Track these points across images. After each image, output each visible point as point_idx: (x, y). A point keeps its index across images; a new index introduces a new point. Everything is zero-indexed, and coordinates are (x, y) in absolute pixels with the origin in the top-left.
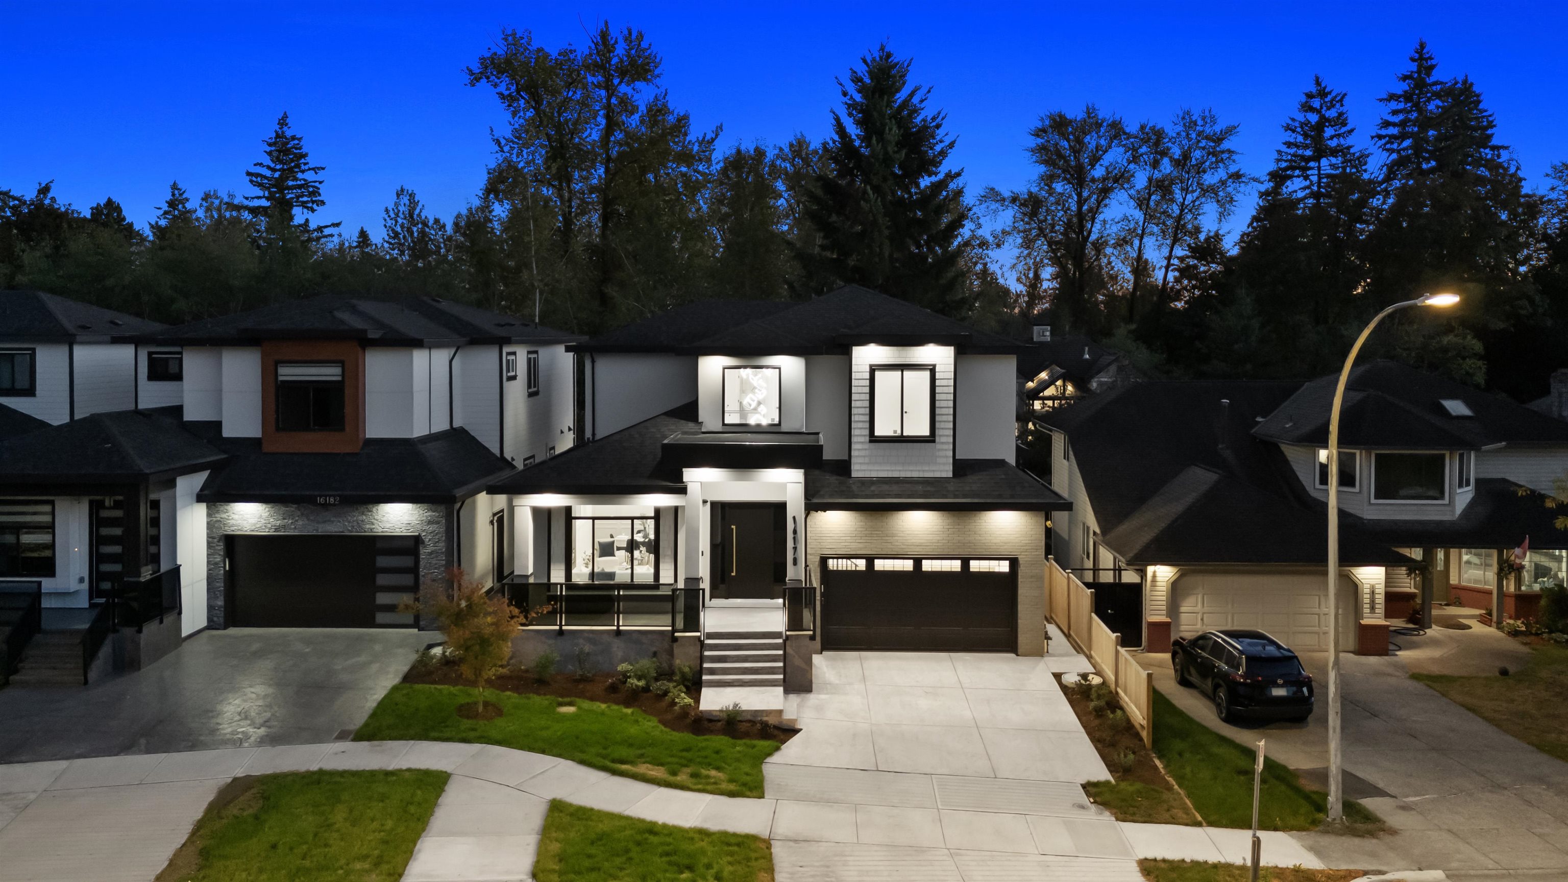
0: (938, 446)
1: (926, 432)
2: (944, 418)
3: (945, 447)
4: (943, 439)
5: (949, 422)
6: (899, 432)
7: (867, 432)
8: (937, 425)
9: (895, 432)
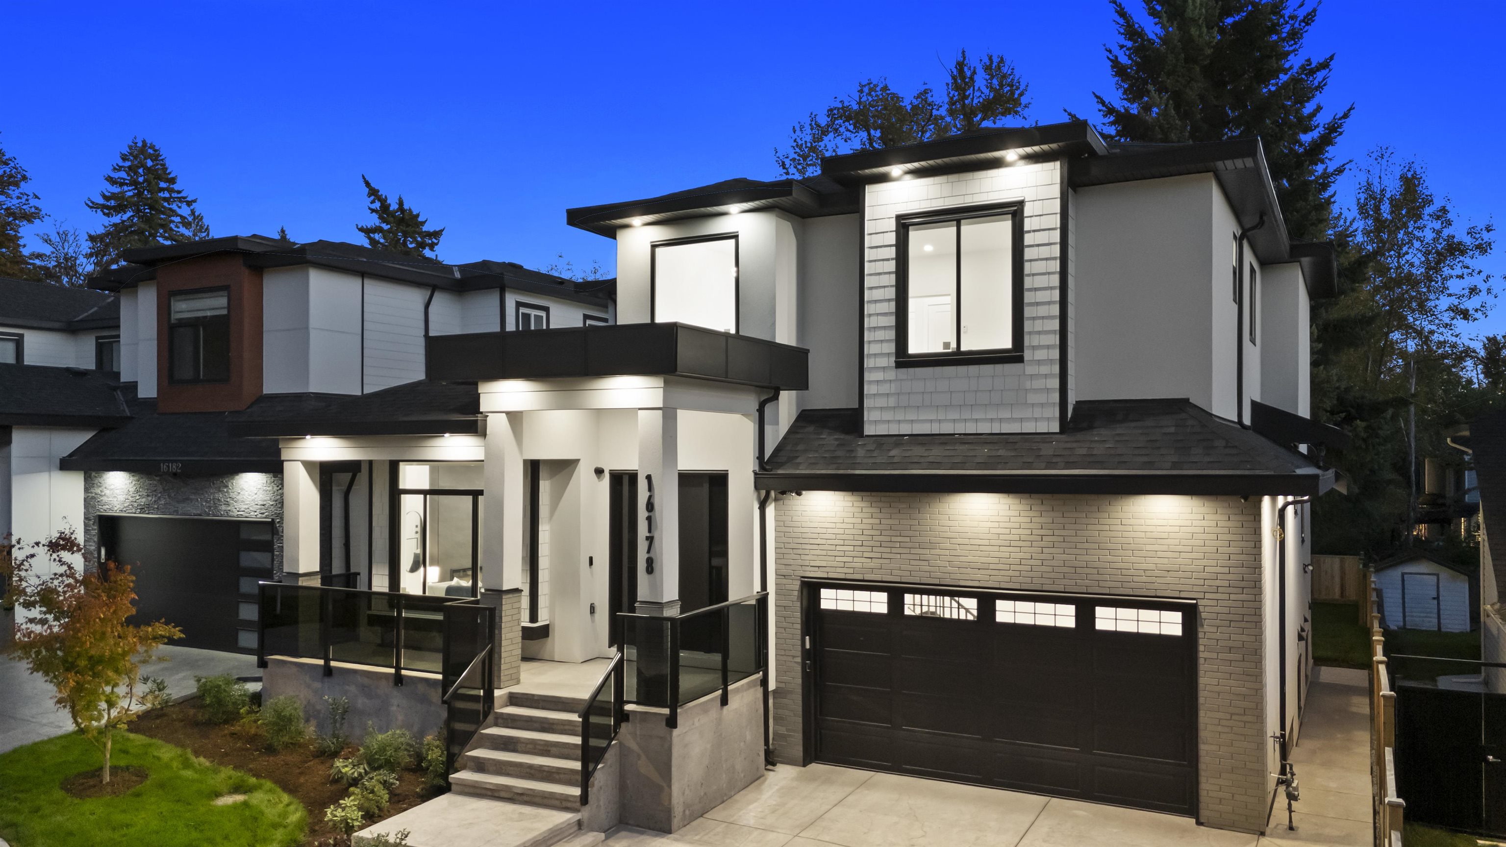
0: (1030, 369)
1: (1006, 343)
2: (1042, 311)
3: (1044, 370)
4: (1041, 355)
5: (1051, 317)
6: (954, 345)
7: (891, 348)
8: (1028, 326)
9: (947, 345)
